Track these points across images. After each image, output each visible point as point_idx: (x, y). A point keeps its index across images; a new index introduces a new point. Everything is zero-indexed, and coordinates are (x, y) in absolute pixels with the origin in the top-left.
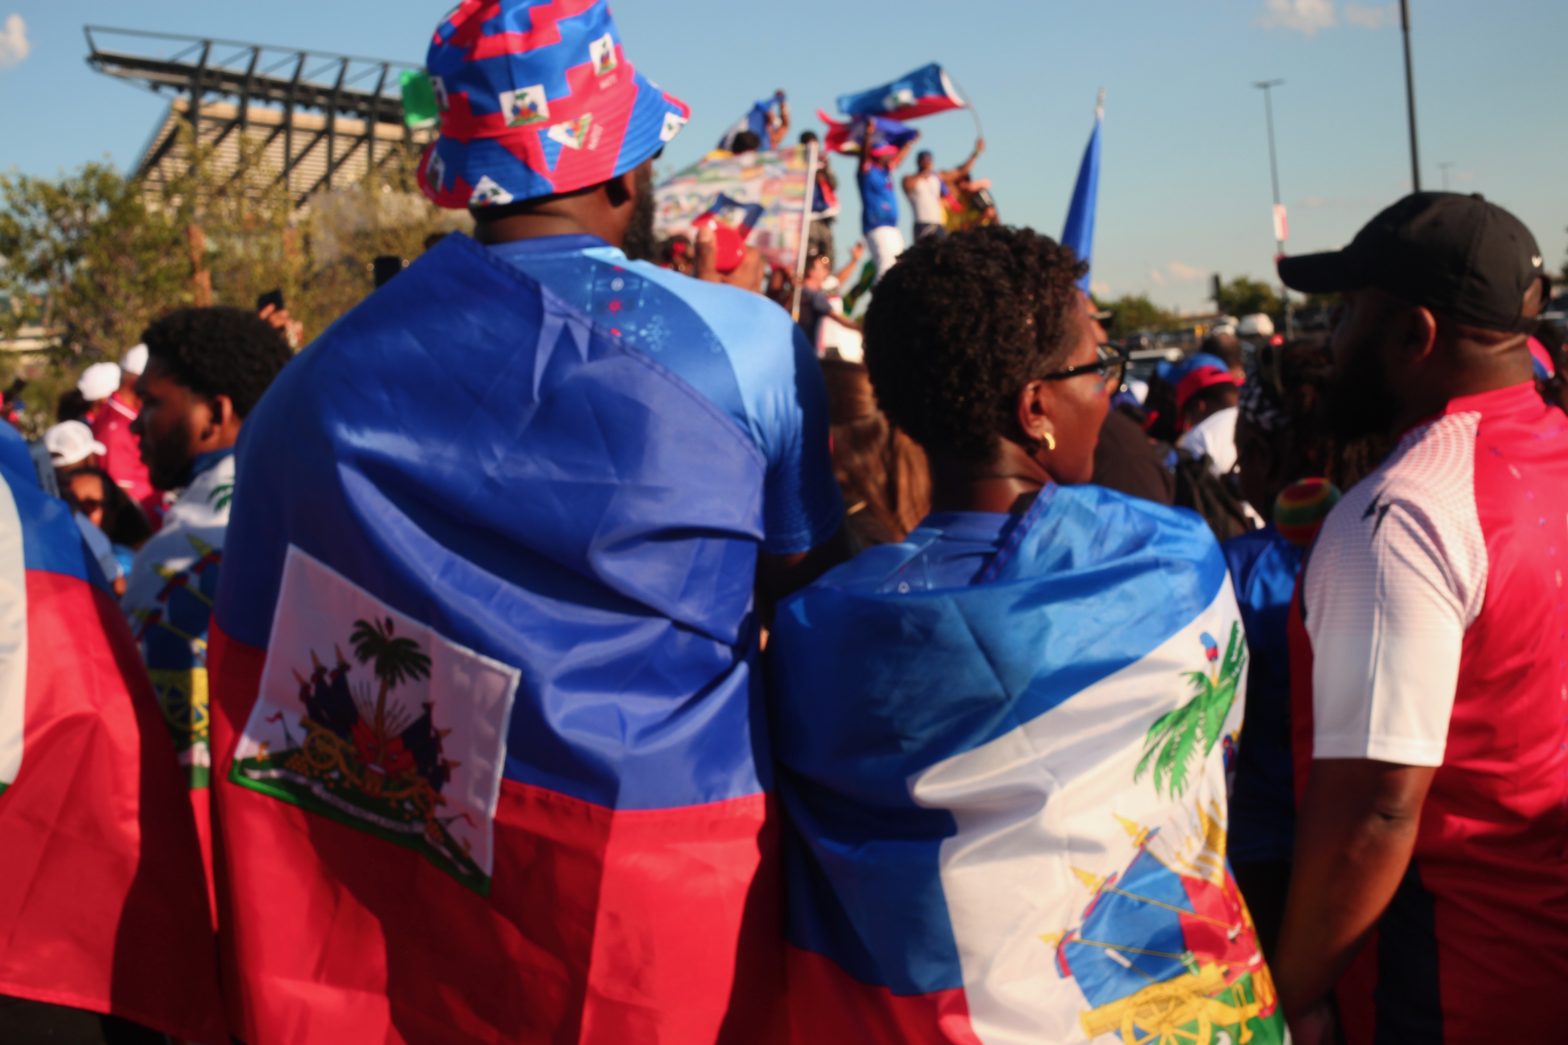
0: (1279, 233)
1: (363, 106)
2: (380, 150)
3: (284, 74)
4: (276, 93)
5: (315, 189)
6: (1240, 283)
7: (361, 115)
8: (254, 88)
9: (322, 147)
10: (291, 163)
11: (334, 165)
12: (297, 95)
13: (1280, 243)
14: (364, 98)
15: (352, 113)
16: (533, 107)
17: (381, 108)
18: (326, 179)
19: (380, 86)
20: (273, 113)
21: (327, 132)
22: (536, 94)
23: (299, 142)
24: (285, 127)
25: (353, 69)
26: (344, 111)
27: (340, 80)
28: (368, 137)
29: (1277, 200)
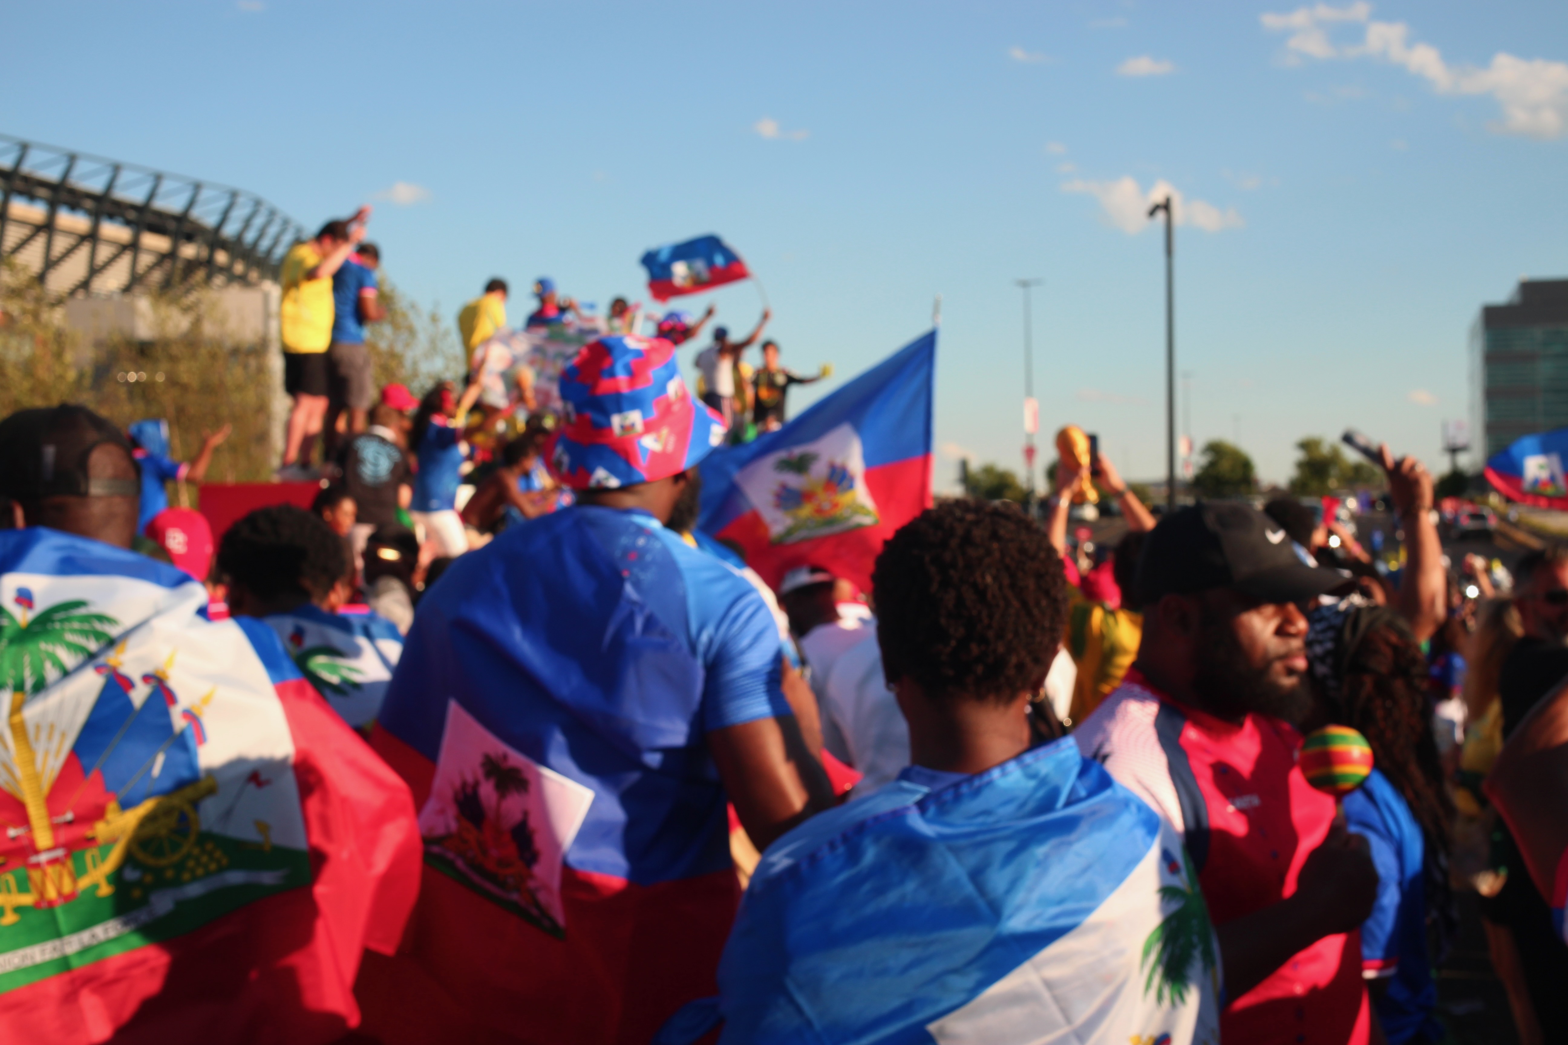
0: (1028, 424)
1: (132, 215)
2: (146, 260)
3: (52, 174)
4: (42, 192)
5: (72, 293)
6: (989, 470)
7: (128, 223)
8: (19, 184)
9: (84, 252)
10: (50, 264)
11: (94, 270)
12: (64, 195)
13: (1029, 436)
14: (133, 207)
15: (121, 219)
16: (632, 426)
17: (150, 218)
18: (85, 285)
19: (152, 195)
20: (36, 212)
21: (92, 237)
22: (635, 417)
23: (61, 244)
24: (48, 227)
25: (125, 177)
26: (111, 216)
27: (110, 186)
28: (133, 247)
29: (1029, 392)
